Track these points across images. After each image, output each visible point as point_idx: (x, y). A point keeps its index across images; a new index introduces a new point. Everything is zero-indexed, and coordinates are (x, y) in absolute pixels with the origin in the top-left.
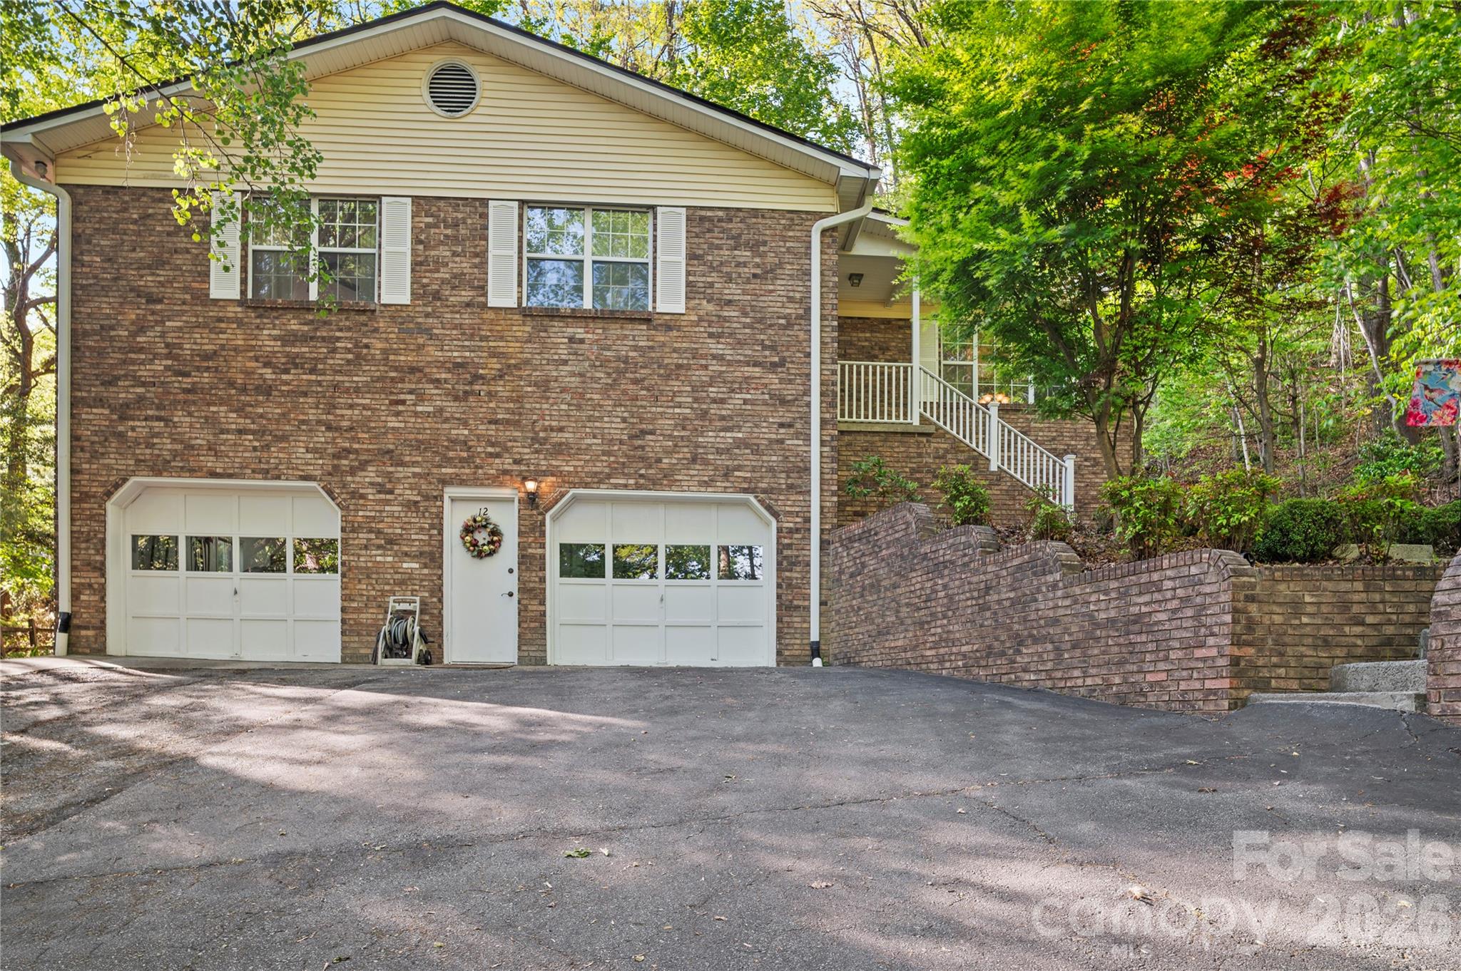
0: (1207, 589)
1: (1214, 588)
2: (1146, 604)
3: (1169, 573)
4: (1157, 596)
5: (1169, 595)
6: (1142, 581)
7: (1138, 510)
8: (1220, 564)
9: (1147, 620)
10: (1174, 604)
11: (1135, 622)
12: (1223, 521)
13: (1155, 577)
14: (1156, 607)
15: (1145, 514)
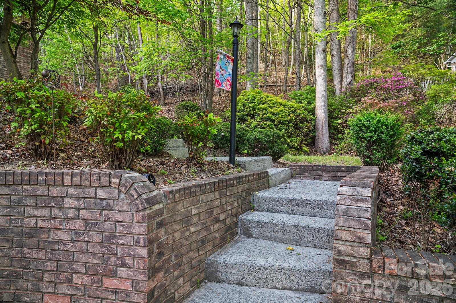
0: (118, 217)
1: (127, 217)
2: (44, 219)
3: (71, 190)
4: (55, 212)
5: (72, 213)
6: (38, 193)
7: (33, 112)
8: (133, 192)
9: (45, 236)
10: (79, 225)
11: (31, 236)
12: (117, 135)
13: (55, 191)
14: (54, 223)
15: (42, 116)
